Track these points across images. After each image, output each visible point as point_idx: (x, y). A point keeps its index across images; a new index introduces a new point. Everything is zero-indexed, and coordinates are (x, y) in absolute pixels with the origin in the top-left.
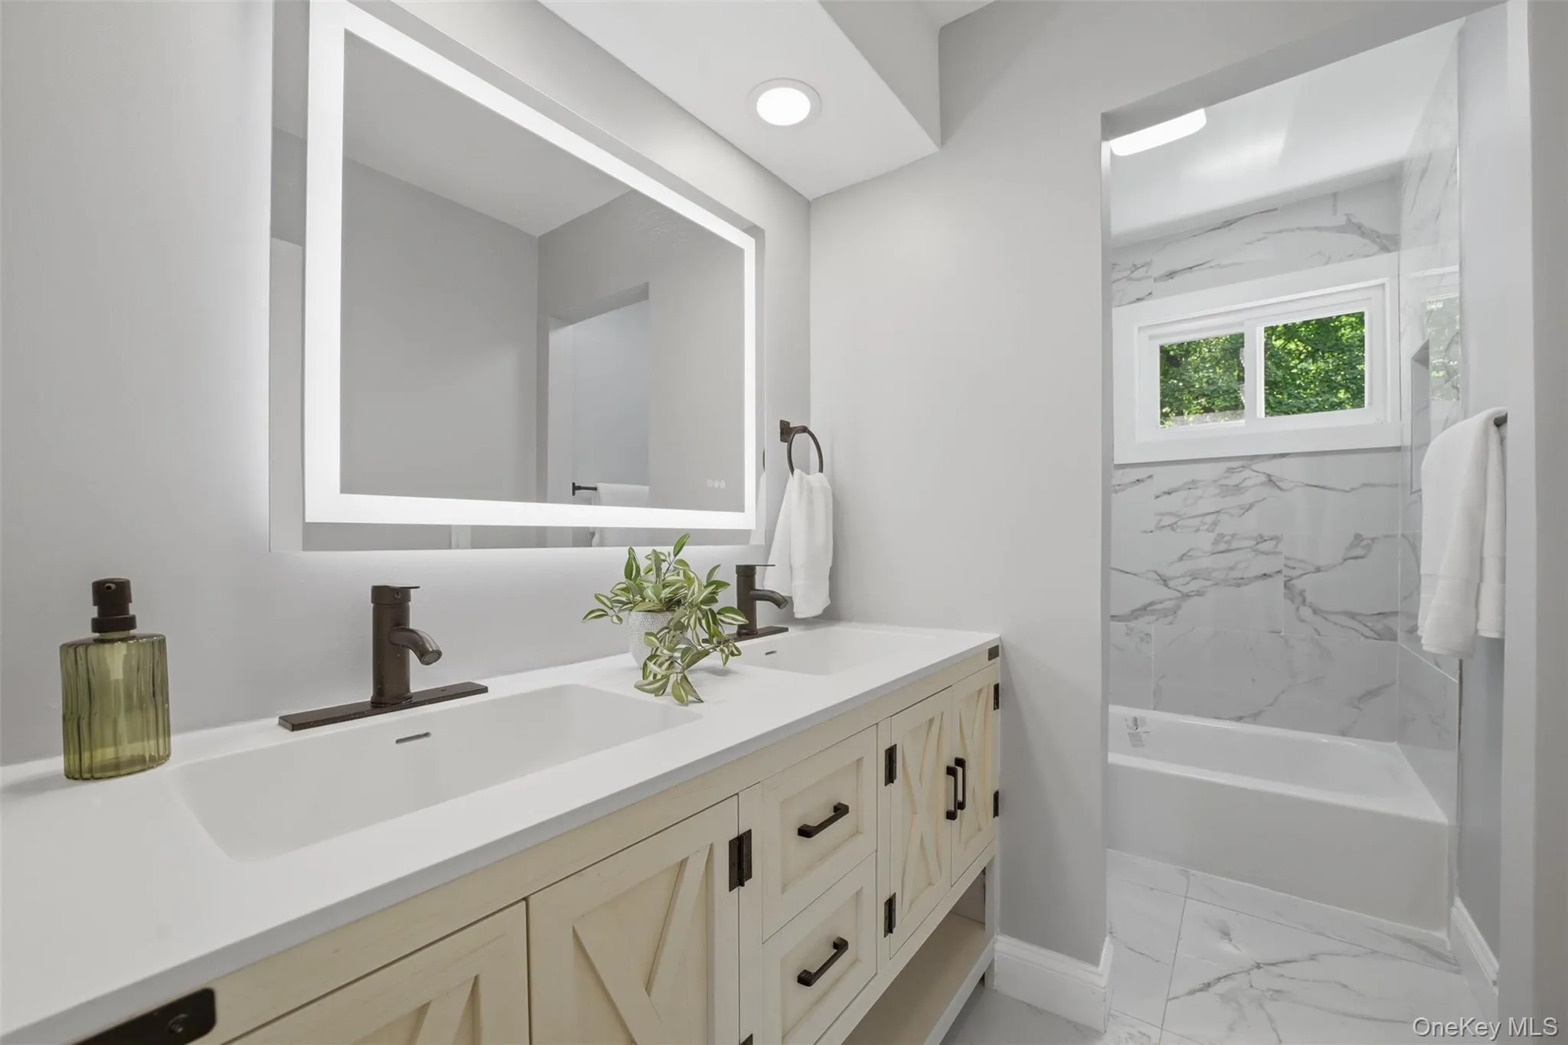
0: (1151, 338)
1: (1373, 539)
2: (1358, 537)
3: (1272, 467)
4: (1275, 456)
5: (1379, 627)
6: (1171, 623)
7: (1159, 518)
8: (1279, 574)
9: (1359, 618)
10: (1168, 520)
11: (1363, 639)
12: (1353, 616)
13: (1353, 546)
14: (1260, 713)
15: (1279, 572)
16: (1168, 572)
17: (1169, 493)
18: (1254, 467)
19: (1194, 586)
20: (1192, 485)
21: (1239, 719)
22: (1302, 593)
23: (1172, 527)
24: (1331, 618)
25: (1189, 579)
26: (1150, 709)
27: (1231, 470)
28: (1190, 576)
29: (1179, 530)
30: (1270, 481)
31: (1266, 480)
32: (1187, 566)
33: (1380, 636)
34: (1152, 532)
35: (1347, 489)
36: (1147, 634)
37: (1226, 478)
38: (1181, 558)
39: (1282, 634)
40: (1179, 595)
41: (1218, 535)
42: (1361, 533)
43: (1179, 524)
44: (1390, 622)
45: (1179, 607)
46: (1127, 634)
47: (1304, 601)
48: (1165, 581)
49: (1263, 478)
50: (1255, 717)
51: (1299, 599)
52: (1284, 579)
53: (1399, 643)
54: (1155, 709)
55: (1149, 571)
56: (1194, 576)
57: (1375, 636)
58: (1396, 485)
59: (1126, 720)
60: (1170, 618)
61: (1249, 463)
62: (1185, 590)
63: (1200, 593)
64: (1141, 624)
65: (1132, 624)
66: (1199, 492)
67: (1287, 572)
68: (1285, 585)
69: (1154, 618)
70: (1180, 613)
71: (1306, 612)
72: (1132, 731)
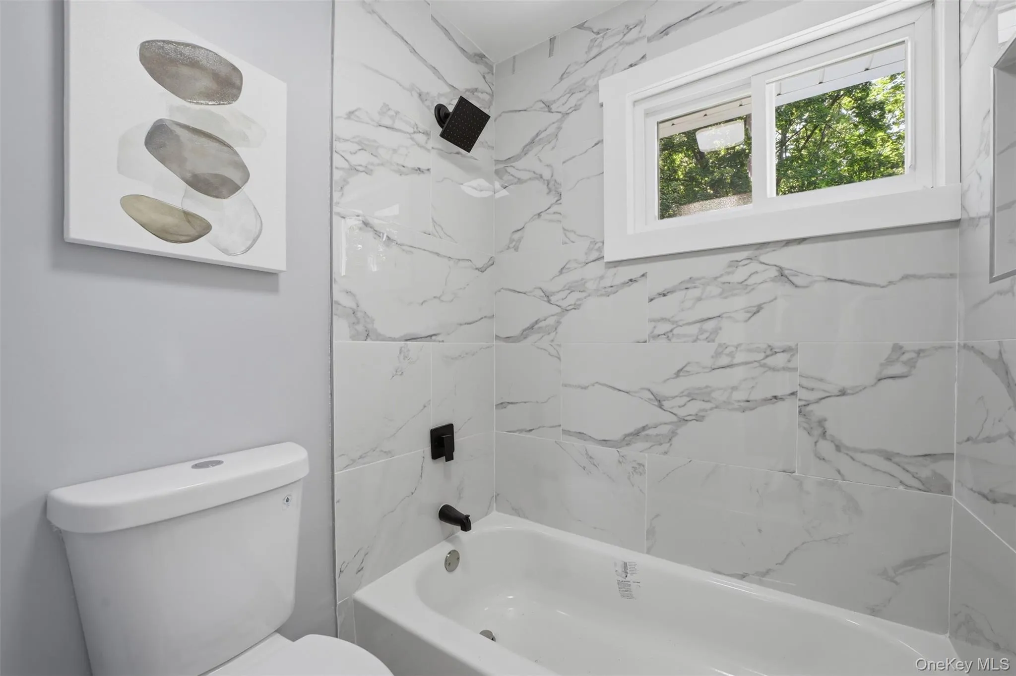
0: (647, 114)
1: (919, 352)
2: (898, 349)
3: (785, 258)
4: (788, 243)
5: (925, 473)
6: (666, 453)
7: (653, 324)
8: (793, 397)
9: (897, 459)
10: (663, 328)
11: (901, 488)
12: (888, 457)
13: (890, 362)
14: (767, 572)
15: (793, 394)
16: (663, 390)
17: (664, 295)
18: (763, 258)
19: (694, 408)
20: (689, 284)
21: (743, 577)
22: (821, 422)
23: (668, 335)
24: (858, 456)
25: (686, 399)
26: (643, 552)
27: (735, 264)
28: (688, 396)
29: (673, 340)
30: (782, 275)
31: (777, 274)
32: (685, 383)
33: (926, 486)
34: (645, 342)
35: (883, 284)
36: (640, 464)
37: (729, 273)
38: (678, 374)
39: (796, 474)
40: (675, 419)
41: (720, 345)
42: (901, 343)
43: (675, 332)
44: (940, 467)
45: (674, 433)
46: (620, 462)
47: (824, 433)
48: (659, 402)
49: (774, 272)
50: (762, 576)
51: (817, 432)
52: (798, 403)
53: (954, 497)
54: (648, 552)
55: (643, 389)
56: (692, 396)
57: (921, 487)
58: (952, 276)
59: (615, 564)
60: (665, 446)
61: (757, 252)
62: (682, 413)
63: (699, 418)
64: (635, 451)
65: (624, 451)
66: (696, 293)
67: (803, 394)
68: (800, 412)
69: (647, 445)
70: (674, 440)
71: (826, 447)
72: (621, 579)
